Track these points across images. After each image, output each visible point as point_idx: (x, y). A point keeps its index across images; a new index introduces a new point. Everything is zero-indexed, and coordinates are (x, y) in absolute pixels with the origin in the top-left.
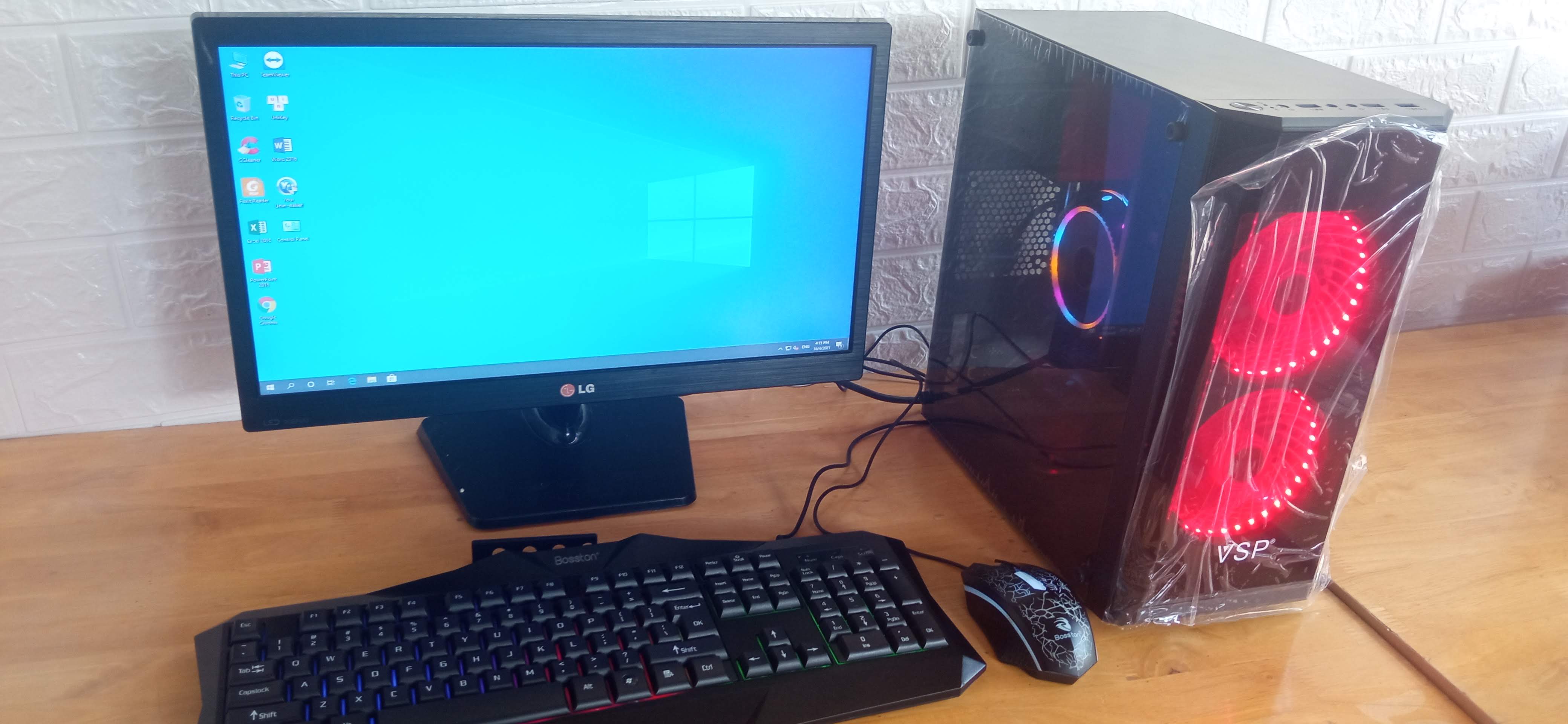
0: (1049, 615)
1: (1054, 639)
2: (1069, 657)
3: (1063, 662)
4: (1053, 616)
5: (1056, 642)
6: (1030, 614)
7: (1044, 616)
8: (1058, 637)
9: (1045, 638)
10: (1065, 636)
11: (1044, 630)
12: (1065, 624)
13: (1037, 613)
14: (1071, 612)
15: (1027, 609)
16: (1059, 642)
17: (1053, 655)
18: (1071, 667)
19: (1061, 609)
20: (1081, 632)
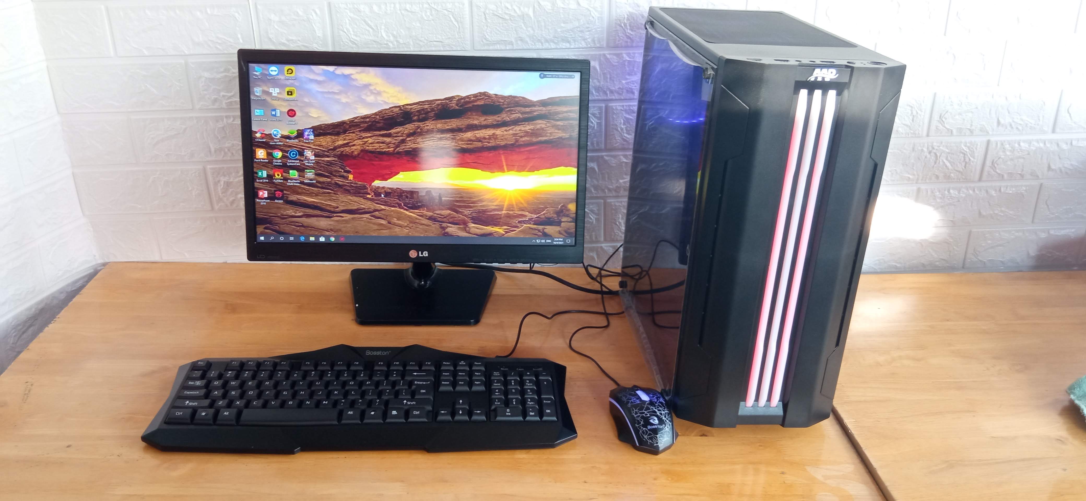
0: (646, 415)
1: (647, 428)
2: (655, 439)
3: (651, 441)
4: (649, 415)
5: (648, 429)
6: (636, 413)
7: (644, 415)
8: (649, 427)
9: (642, 427)
10: (654, 427)
11: (642, 423)
12: (655, 420)
13: (641, 413)
14: (661, 414)
15: (635, 410)
16: (650, 430)
17: (646, 437)
18: (655, 445)
19: (655, 412)
20: (666, 426)
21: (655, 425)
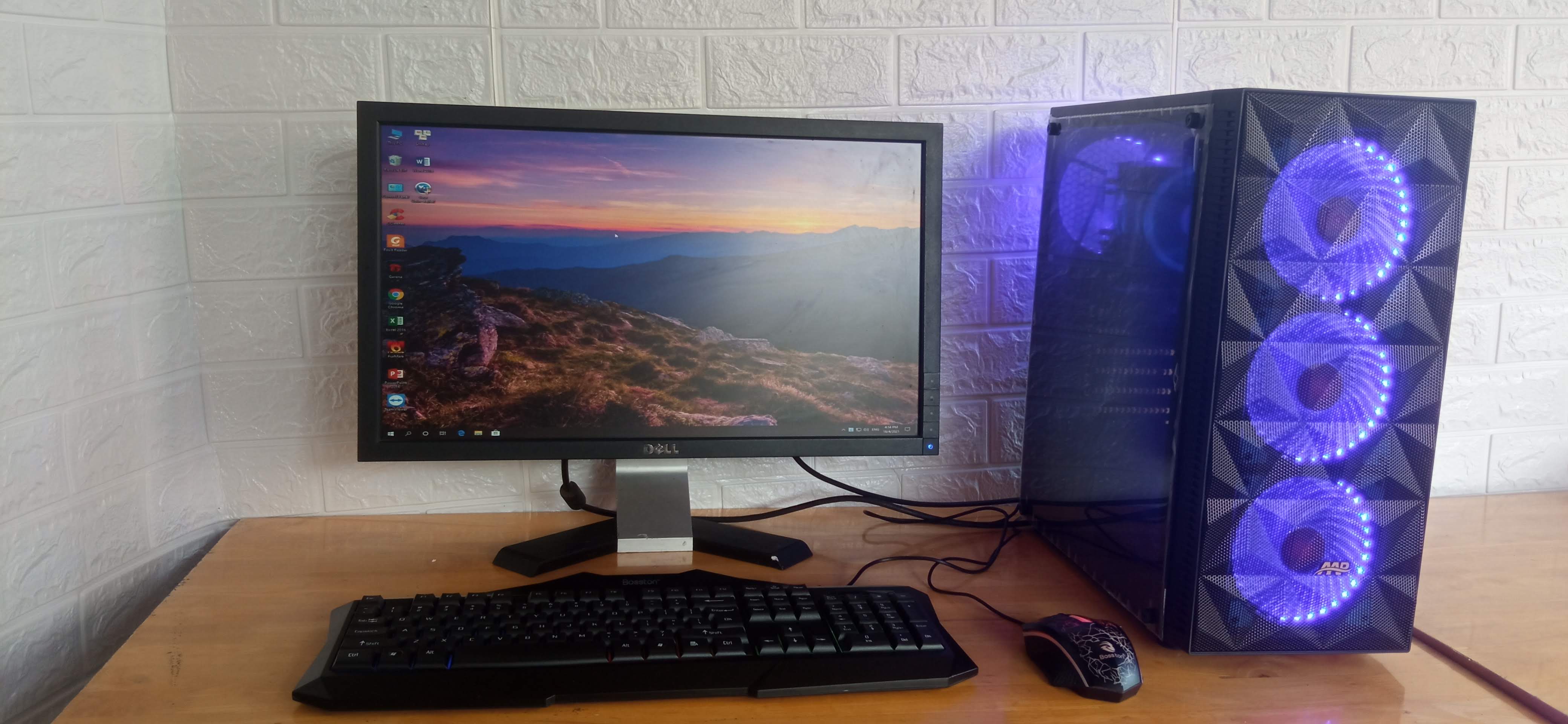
0: (1094, 640)
1: (1099, 658)
2: (1114, 674)
3: (1108, 678)
4: (1098, 641)
5: (1101, 660)
6: (1077, 639)
7: (1090, 640)
8: (1102, 657)
9: (1090, 658)
10: (1109, 656)
11: (1090, 652)
12: (1109, 646)
13: (1084, 638)
16: (1104, 661)
17: (1099, 671)
18: (1115, 683)
19: (1108, 636)
20: (1127, 656)
21: (1111, 653)
